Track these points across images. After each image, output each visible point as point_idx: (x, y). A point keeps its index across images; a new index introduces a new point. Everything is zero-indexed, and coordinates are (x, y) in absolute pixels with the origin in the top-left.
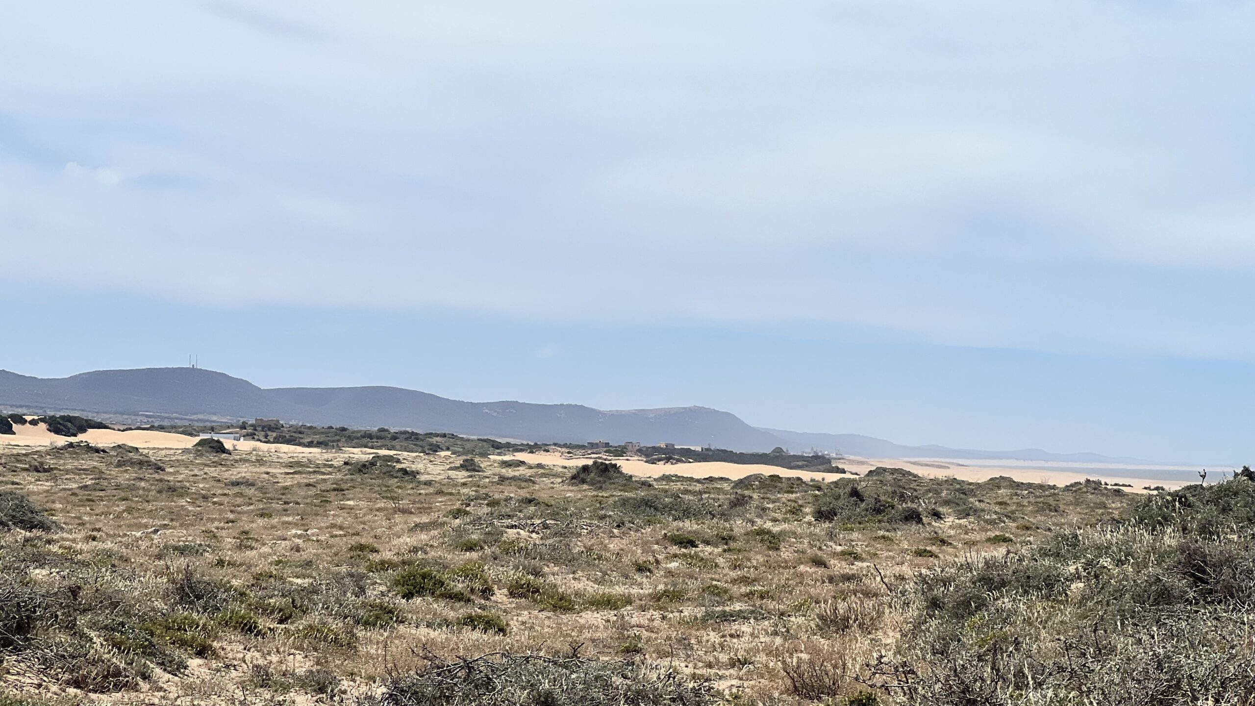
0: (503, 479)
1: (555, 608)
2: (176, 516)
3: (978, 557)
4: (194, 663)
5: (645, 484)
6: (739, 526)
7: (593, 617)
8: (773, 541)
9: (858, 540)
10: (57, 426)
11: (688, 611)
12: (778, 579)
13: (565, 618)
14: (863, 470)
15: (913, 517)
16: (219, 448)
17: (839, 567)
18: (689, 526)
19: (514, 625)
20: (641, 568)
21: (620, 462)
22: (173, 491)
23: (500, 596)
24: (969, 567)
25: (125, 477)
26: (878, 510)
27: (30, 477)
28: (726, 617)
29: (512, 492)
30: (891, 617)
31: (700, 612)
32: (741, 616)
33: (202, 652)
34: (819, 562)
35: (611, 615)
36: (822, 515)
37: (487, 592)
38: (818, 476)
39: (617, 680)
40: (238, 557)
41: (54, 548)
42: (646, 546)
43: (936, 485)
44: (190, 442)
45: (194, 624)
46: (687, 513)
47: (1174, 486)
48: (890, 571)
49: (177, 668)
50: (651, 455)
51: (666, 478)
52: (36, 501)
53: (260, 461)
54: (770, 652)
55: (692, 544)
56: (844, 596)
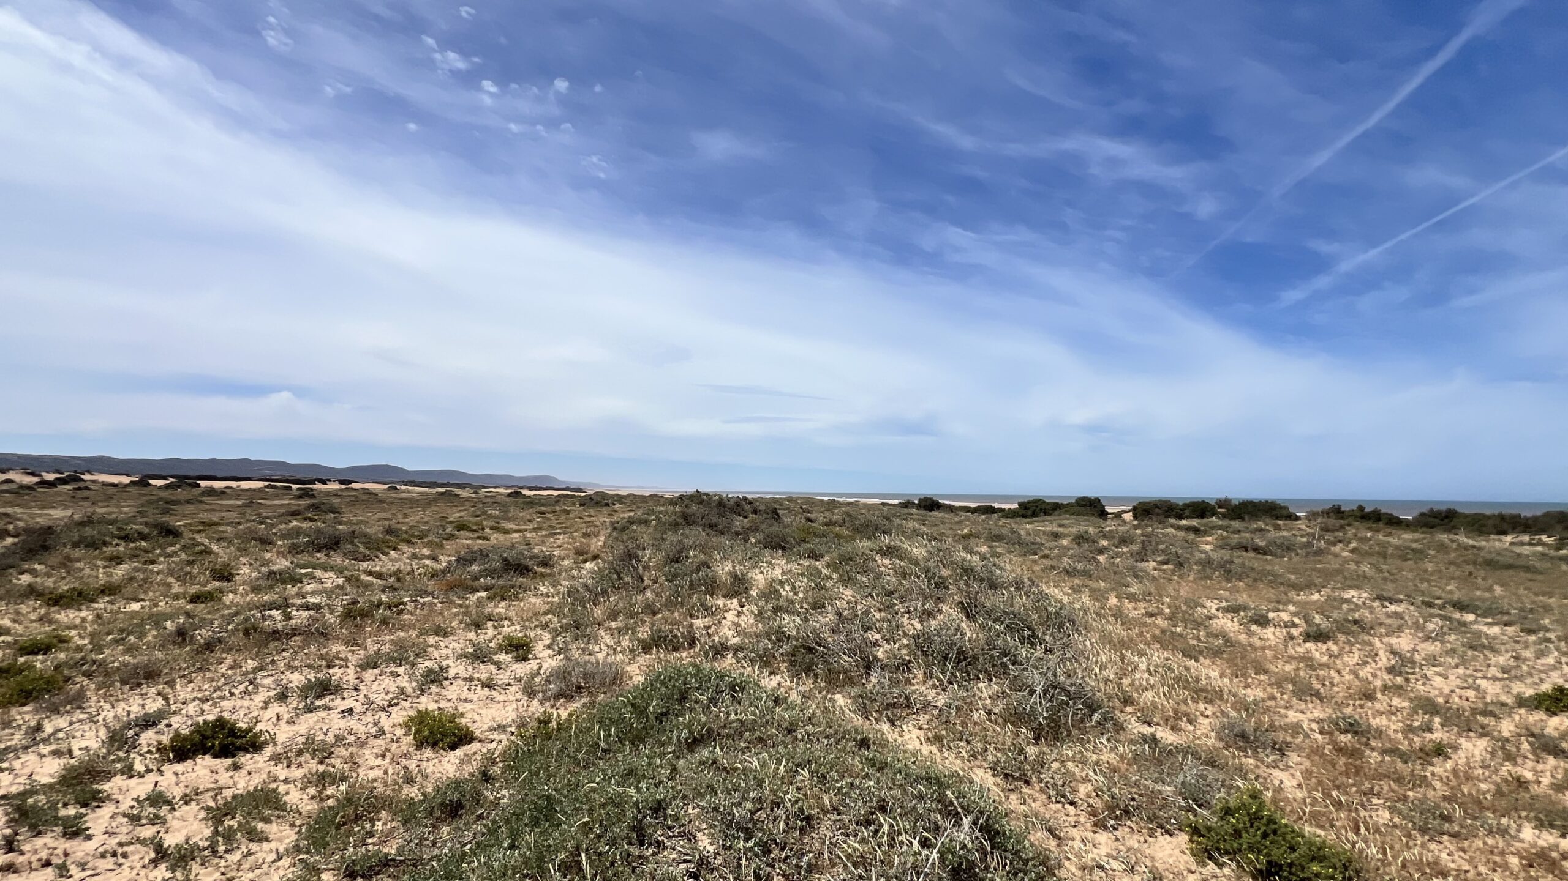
0: (486, 496)
1: (504, 533)
2: (383, 510)
3: (626, 515)
4: (392, 552)
5: (529, 497)
6: (557, 508)
7: (516, 535)
8: (568, 512)
9: (592, 511)
10: (341, 482)
11: (544, 533)
12: (569, 523)
13: (508, 536)
14: (592, 492)
15: (607, 505)
16: (395, 488)
17: (587, 519)
18: (543, 509)
19: (492, 538)
20: (530, 521)
21: (522, 491)
22: (381, 501)
23: (487, 530)
24: (624, 518)
25: (365, 497)
26: (597, 503)
27: (333, 498)
28: (555, 534)
29: (488, 500)
30: (602, 532)
31: (547, 533)
32: (560, 534)
33: (395, 549)
34: (580, 518)
35: (521, 534)
36: (581, 505)
37: (483, 529)
38: (579, 494)
39: (526, 553)
40: (403, 520)
41: (344, 519)
42: (531, 514)
43: (613, 496)
44: (386, 487)
45: (392, 541)
46: (543, 505)
47: (676, 495)
48: (602, 520)
49: (386, 554)
50: (531, 489)
51: (535, 495)
52: (336, 506)
53: (409, 492)
54: (568, 543)
55: (544, 513)
56: (589, 527)
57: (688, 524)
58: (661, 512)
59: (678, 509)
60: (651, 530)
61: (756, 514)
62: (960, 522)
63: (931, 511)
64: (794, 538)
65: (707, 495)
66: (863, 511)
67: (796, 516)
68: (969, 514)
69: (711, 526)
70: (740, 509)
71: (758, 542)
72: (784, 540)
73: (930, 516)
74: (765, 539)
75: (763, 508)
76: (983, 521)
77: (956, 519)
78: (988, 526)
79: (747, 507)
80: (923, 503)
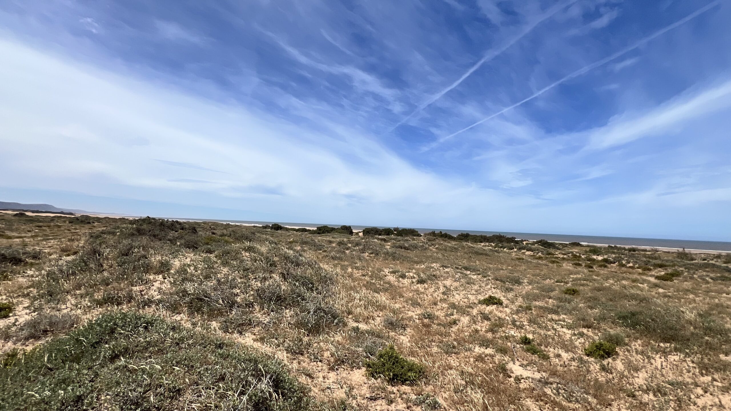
1: (7, 238)
3: (100, 229)
5: (31, 217)
6: (52, 224)
7: (18, 240)
8: (59, 227)
9: (77, 226)
11: (39, 239)
13: (10, 240)
14: (80, 215)
15: (89, 223)
17: (73, 231)
18: (41, 224)
20: (29, 231)
21: (25, 213)
24: (99, 231)
26: (82, 222)
28: (48, 239)
30: (83, 238)
31: (42, 239)
32: (51, 239)
34: (68, 230)
35: (21, 239)
38: (70, 216)
39: (21, 251)
42: (30, 227)
43: (94, 218)
46: (41, 222)
47: (137, 219)
48: (83, 231)
50: (33, 212)
51: (36, 216)
54: (57, 245)
55: (41, 227)
56: (74, 236)
57: (140, 234)
58: (123, 228)
59: (134, 226)
60: (116, 237)
61: (183, 230)
62: (289, 235)
63: (277, 230)
64: (202, 243)
65: (154, 219)
66: (244, 230)
67: (207, 231)
68: (295, 232)
69: (154, 236)
70: (173, 227)
71: (181, 244)
72: (196, 244)
73: (276, 233)
74: (185, 243)
75: (187, 226)
76: (300, 235)
77: (288, 234)
78: (301, 238)
79: (178, 226)
80: (274, 227)
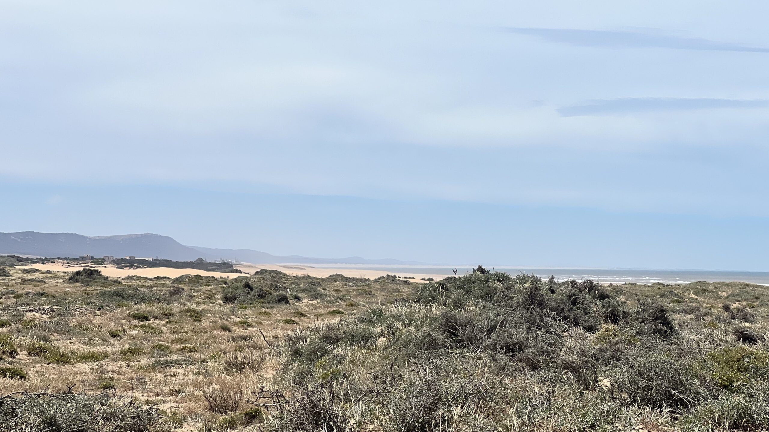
0: (24, 281)
1: (58, 362)
3: (322, 324)
5: (116, 282)
6: (176, 307)
7: (84, 367)
8: (197, 316)
9: (250, 314)
11: (144, 361)
12: (199, 340)
13: (64, 368)
14: (253, 272)
15: (283, 300)
17: (238, 331)
18: (144, 307)
19: (31, 374)
20: (114, 335)
21: (100, 268)
23: (22, 355)
24: (317, 330)
26: (262, 295)
28: (167, 364)
29: (29, 289)
31: (151, 361)
32: (177, 363)
34: (225, 329)
35: (95, 365)
36: (227, 299)
37: (13, 353)
38: (225, 275)
39: (97, 407)
42: (117, 321)
43: (297, 280)
46: (143, 300)
47: (438, 278)
48: (269, 333)
50: (120, 263)
51: (129, 278)
54: (195, 385)
55: (147, 319)
56: (240, 349)
57: (457, 343)
58: (397, 318)
59: (436, 309)
61: (616, 321)
65: (502, 278)
67: (713, 327)
69: (509, 349)
70: (577, 311)
71: (618, 388)
74: (633, 381)
79: (596, 306)
